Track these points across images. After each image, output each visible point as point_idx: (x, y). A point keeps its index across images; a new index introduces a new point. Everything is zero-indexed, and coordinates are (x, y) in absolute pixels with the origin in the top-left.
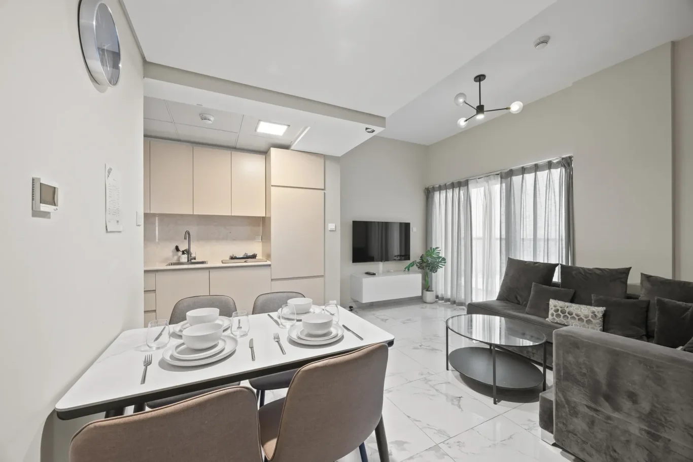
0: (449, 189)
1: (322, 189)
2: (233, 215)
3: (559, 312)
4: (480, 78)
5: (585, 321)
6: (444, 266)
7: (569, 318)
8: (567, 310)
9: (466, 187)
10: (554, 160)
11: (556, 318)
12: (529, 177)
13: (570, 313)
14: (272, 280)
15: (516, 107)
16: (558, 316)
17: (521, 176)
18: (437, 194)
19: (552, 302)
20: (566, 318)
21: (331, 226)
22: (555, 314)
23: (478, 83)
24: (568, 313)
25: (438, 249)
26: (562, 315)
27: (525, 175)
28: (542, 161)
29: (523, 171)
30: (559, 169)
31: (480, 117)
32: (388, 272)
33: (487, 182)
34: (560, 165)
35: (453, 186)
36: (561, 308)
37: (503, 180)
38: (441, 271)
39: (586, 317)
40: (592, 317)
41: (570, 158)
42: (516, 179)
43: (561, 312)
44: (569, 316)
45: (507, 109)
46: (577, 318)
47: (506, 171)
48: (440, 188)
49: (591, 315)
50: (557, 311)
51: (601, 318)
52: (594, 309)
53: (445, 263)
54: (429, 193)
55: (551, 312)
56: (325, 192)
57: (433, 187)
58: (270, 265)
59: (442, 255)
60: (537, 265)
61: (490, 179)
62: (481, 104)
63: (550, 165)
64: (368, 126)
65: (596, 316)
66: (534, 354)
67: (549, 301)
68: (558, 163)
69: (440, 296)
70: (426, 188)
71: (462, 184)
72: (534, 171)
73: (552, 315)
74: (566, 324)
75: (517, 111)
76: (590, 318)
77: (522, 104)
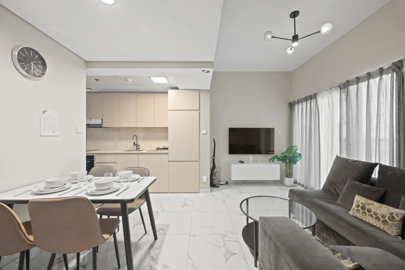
0: (304, 102)
1: (198, 110)
2: (155, 127)
3: (360, 208)
4: (295, 14)
5: (381, 221)
6: (300, 160)
7: (367, 215)
8: (367, 207)
9: (315, 99)
10: (385, 66)
11: (356, 213)
12: (363, 85)
13: (369, 211)
14: (169, 161)
15: (325, 29)
16: (358, 211)
17: (356, 85)
18: (296, 106)
19: (357, 198)
20: (364, 214)
21: (204, 132)
22: (356, 208)
23: (293, 19)
24: (367, 210)
25: (296, 147)
26: (361, 211)
27: (360, 84)
28: (374, 69)
29: (358, 80)
30: (390, 75)
31: (296, 44)
32: (257, 161)
33: (330, 93)
34: (391, 70)
35: (306, 99)
36: (362, 204)
37: (342, 90)
38: (298, 163)
39: (383, 217)
40: (389, 218)
41: (401, 62)
42: (353, 88)
43: (361, 208)
44: (368, 213)
45: (318, 32)
46: (374, 216)
47: (344, 82)
48: (298, 102)
49: (388, 215)
50: (358, 206)
51: (399, 221)
52: (393, 211)
53: (301, 157)
54: (291, 106)
55: (354, 206)
56: (200, 111)
57: (294, 101)
58: (168, 153)
59: (299, 151)
60: (357, 163)
61: (332, 91)
62: (296, 34)
63: (381, 72)
64: (203, 69)
65: (393, 217)
66: (327, 239)
67: (355, 197)
68: (388, 68)
69: (298, 182)
70: (289, 103)
71: (312, 97)
72: (367, 79)
73: (354, 209)
74: (364, 219)
75: (326, 32)
76: (386, 218)
77: (331, 25)
